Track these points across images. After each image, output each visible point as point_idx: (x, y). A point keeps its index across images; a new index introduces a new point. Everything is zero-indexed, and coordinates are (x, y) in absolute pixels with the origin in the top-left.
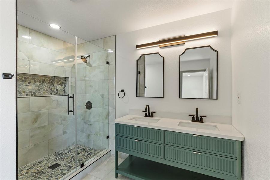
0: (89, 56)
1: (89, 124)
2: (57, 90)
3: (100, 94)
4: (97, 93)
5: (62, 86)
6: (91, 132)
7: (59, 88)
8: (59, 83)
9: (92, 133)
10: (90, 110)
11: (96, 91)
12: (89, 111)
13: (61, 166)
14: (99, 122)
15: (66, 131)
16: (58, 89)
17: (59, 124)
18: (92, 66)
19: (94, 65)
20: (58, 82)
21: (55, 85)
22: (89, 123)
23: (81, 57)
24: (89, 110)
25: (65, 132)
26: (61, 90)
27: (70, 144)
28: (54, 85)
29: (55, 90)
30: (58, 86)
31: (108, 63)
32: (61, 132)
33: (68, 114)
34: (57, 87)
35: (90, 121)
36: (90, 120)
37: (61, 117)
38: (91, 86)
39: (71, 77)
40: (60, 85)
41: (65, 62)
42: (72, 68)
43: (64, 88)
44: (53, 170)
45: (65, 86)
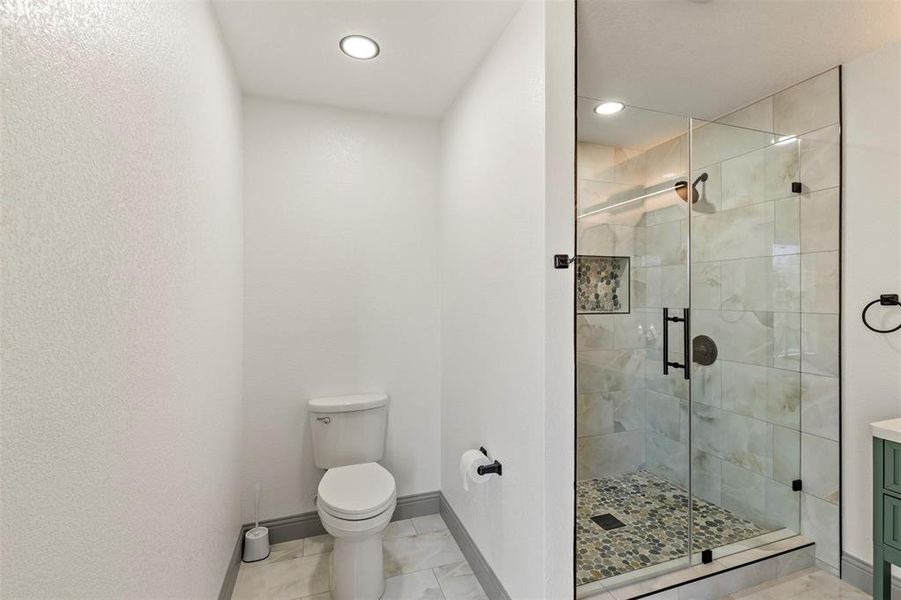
0: (704, 178)
1: (701, 418)
2: (597, 296)
3: (755, 313)
4: (740, 307)
5: (608, 283)
6: (709, 445)
7: (602, 289)
8: (603, 274)
9: (717, 451)
10: (708, 369)
11: (735, 299)
12: (703, 371)
13: (626, 528)
14: (750, 415)
15: (623, 423)
16: (598, 292)
17: (604, 398)
18: (718, 209)
19: (726, 205)
20: (599, 273)
21: (593, 281)
22: (700, 414)
23: (677, 184)
24: (701, 367)
25: (618, 427)
26: (606, 295)
27: (633, 468)
28: (589, 282)
29: (592, 297)
30: (600, 284)
31: (797, 188)
32: (609, 423)
33: (666, 372)
34: (596, 286)
35: (708, 408)
36: (706, 403)
37: (609, 378)
38: (713, 283)
39: (636, 256)
40: (605, 281)
41: (613, 212)
42: (638, 225)
43: (614, 291)
44: (607, 532)
45: (617, 284)
